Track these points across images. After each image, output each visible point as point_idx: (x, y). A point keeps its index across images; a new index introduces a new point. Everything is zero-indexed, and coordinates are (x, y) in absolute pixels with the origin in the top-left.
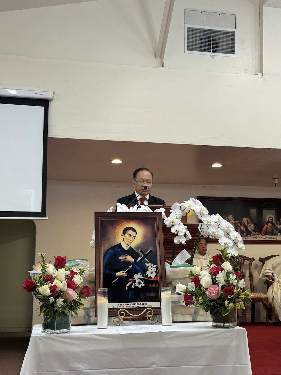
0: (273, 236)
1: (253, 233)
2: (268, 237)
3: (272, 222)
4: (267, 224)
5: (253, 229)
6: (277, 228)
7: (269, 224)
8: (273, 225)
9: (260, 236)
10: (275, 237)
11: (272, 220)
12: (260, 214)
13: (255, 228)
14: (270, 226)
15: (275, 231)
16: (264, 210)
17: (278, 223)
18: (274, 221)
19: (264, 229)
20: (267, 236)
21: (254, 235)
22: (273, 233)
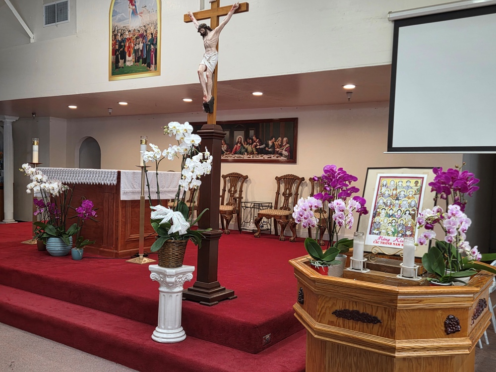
0: (241, 155)
1: (226, 153)
2: (236, 157)
3: (241, 143)
4: (237, 144)
5: (225, 149)
6: (244, 148)
7: (239, 145)
8: (242, 145)
9: (230, 155)
10: (242, 156)
11: (241, 140)
12: (232, 135)
13: (227, 148)
14: (239, 147)
15: (243, 150)
16: (235, 132)
17: (246, 143)
18: (242, 141)
19: (234, 149)
20: (236, 155)
21: (226, 154)
22: (241, 153)
